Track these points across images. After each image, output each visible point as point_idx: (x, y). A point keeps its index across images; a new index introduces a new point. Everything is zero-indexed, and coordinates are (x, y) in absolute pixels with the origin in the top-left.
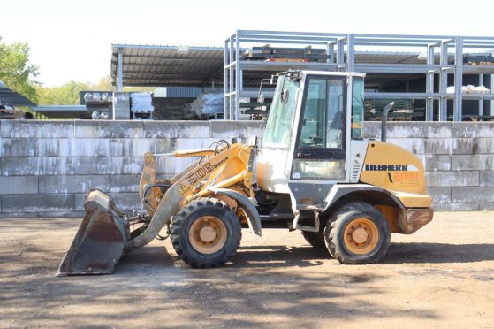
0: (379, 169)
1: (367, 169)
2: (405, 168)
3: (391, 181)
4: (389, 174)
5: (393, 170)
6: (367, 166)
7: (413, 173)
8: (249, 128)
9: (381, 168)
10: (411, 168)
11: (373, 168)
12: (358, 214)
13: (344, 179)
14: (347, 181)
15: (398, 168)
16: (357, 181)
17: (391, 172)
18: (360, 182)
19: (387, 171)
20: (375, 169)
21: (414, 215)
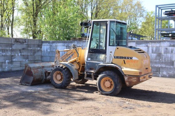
0: (120, 58)
1: (115, 58)
2: (131, 58)
3: (125, 63)
4: (124, 60)
5: (126, 59)
6: (115, 57)
7: (135, 61)
8: (150, 43)
9: (121, 58)
10: (134, 58)
11: (117, 57)
12: (106, 76)
13: (106, 61)
14: (107, 62)
15: (128, 58)
16: (111, 62)
17: (125, 60)
18: (112, 63)
19: (123, 59)
20: (118, 58)
21: (128, 78)
